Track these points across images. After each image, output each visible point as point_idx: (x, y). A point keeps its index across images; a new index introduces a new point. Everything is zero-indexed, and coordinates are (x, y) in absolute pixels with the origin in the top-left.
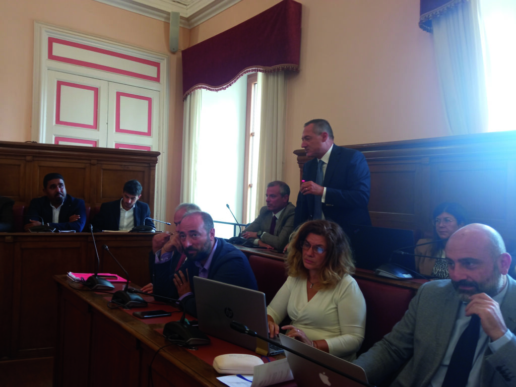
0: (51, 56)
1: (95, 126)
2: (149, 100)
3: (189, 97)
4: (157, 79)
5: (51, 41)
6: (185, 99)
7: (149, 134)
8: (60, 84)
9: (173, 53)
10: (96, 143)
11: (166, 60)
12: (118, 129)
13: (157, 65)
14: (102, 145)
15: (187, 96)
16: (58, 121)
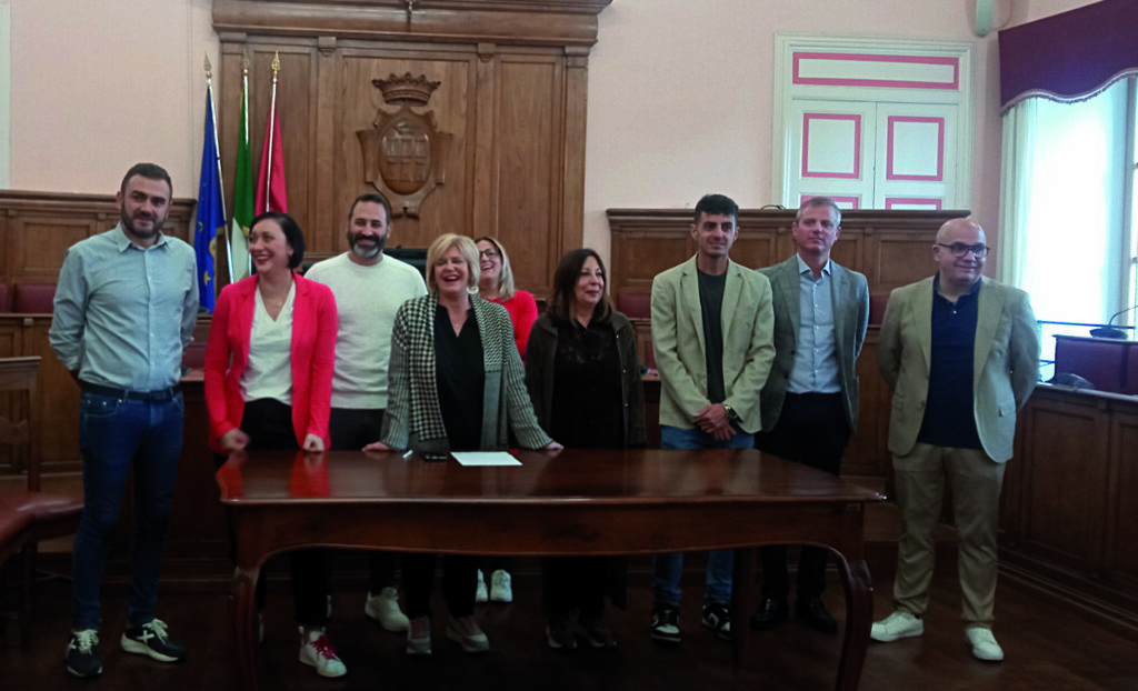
0: (797, 80)
1: (856, 175)
2: (940, 121)
3: (1012, 111)
4: (954, 86)
5: (797, 57)
6: (1005, 113)
7: (939, 178)
8: (807, 117)
9: (981, 35)
10: (856, 200)
11: (968, 53)
12: (890, 176)
13: (954, 62)
14: (865, 206)
15: (1009, 108)
16: (805, 173)
